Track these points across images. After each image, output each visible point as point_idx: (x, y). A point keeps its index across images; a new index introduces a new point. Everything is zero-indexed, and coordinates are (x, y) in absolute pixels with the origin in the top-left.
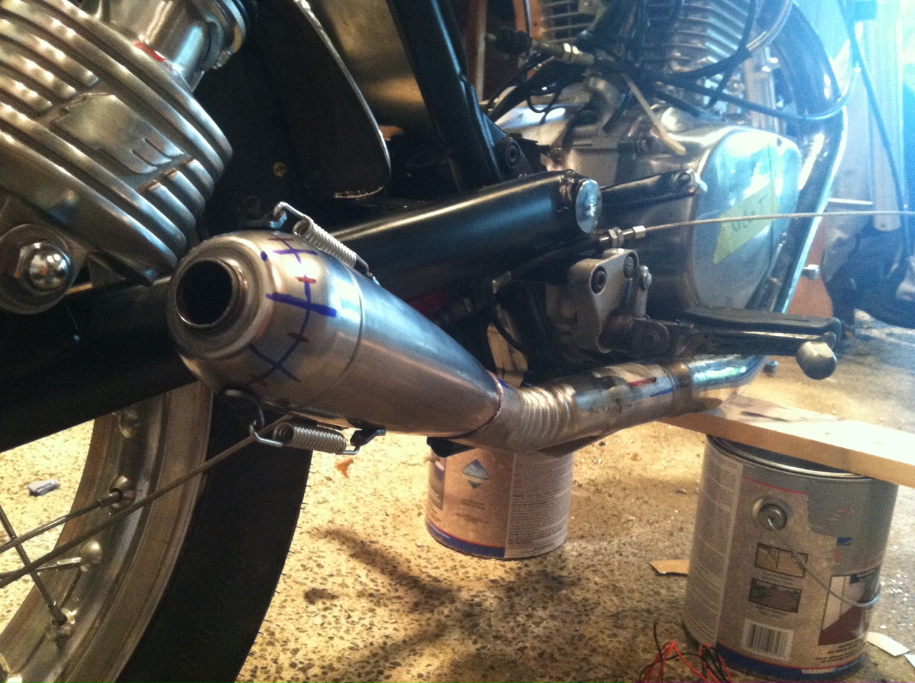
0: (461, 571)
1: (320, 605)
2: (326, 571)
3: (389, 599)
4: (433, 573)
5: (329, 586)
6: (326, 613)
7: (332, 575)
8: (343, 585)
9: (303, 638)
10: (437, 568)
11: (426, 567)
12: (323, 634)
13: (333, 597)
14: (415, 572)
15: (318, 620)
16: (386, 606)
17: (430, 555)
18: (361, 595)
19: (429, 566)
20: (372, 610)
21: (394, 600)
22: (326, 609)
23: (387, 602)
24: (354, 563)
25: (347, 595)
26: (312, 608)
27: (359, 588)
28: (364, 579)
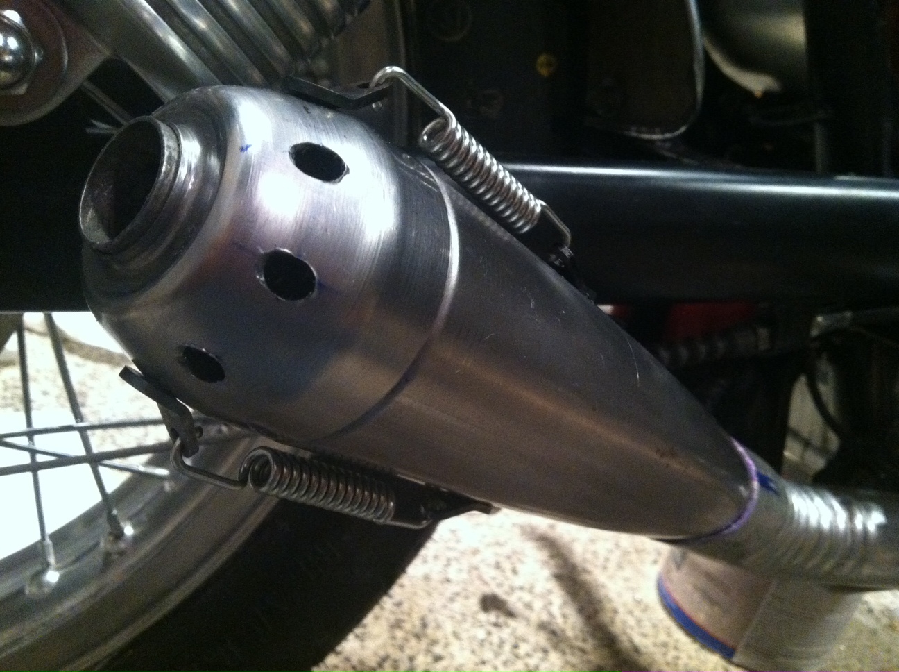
0: (672, 653)
1: (492, 617)
2: (518, 581)
3: (572, 647)
4: (638, 640)
5: (514, 601)
6: (493, 630)
7: (521, 588)
8: (529, 606)
9: (455, 647)
10: (645, 635)
11: (632, 628)
12: (478, 653)
13: (511, 614)
14: (617, 629)
15: (481, 634)
16: (564, 653)
17: (643, 616)
18: (543, 626)
19: (637, 629)
20: (545, 651)
21: (577, 652)
22: (496, 625)
23: (568, 651)
24: (553, 585)
25: (528, 620)
26: (483, 617)
27: (545, 617)
28: (555, 610)
